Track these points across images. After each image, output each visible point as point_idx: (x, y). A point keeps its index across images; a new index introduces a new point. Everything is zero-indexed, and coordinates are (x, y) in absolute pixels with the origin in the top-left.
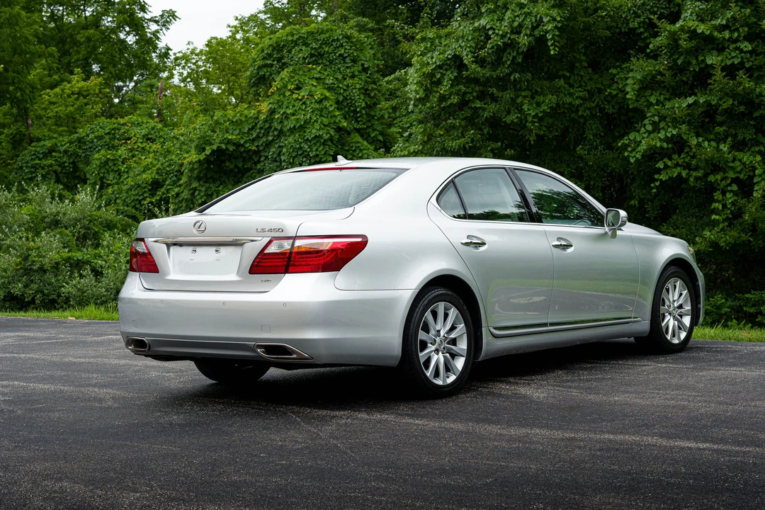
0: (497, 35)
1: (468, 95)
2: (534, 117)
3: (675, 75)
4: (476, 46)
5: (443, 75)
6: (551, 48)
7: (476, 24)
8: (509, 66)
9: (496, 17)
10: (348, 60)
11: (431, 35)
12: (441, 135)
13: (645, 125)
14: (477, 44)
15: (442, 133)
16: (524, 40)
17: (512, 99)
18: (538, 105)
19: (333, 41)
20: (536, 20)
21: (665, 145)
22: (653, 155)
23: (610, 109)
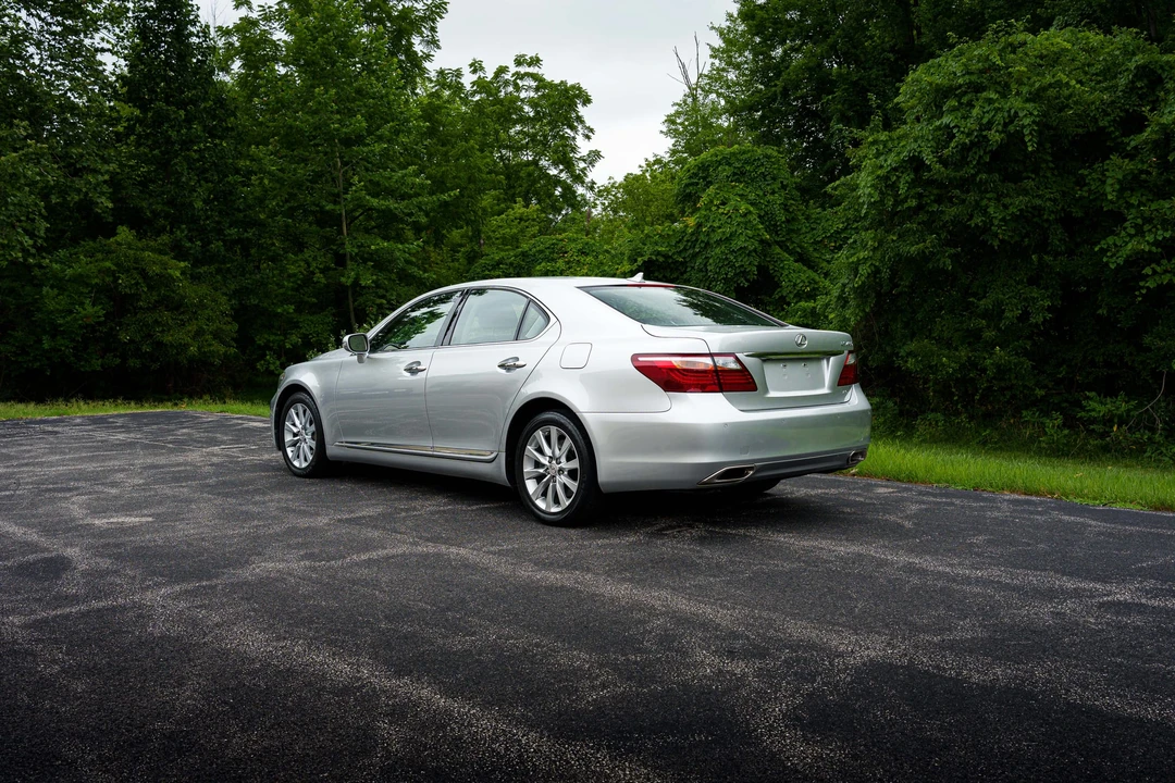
0: (962, 132)
1: (925, 199)
2: (1000, 220)
3: (1161, 174)
4: (937, 148)
5: (898, 177)
6: (1029, 144)
7: (938, 123)
8: (975, 166)
9: (960, 115)
10: (768, 178)
11: (883, 138)
12: (893, 241)
13: (1125, 229)
14: (938, 144)
15: (895, 238)
16: (995, 136)
17: (976, 201)
18: (1006, 207)
19: (755, 160)
20: (1009, 116)
21: (1154, 249)
22: (1138, 261)
23: (1077, 213)
